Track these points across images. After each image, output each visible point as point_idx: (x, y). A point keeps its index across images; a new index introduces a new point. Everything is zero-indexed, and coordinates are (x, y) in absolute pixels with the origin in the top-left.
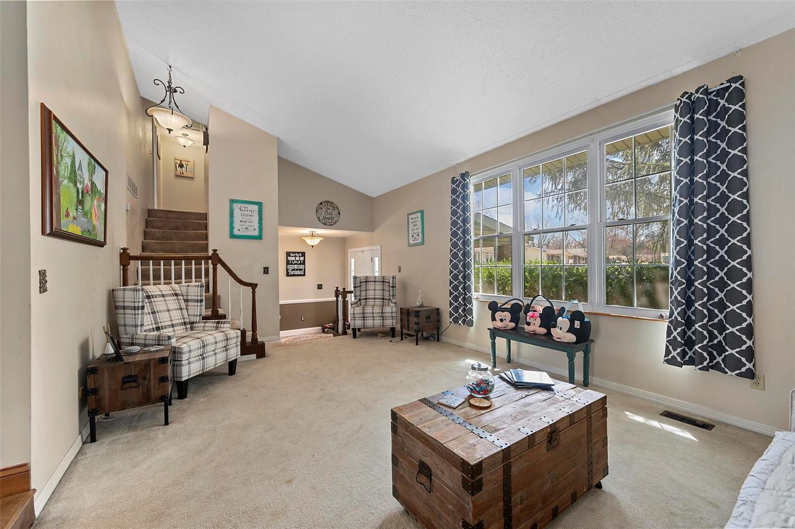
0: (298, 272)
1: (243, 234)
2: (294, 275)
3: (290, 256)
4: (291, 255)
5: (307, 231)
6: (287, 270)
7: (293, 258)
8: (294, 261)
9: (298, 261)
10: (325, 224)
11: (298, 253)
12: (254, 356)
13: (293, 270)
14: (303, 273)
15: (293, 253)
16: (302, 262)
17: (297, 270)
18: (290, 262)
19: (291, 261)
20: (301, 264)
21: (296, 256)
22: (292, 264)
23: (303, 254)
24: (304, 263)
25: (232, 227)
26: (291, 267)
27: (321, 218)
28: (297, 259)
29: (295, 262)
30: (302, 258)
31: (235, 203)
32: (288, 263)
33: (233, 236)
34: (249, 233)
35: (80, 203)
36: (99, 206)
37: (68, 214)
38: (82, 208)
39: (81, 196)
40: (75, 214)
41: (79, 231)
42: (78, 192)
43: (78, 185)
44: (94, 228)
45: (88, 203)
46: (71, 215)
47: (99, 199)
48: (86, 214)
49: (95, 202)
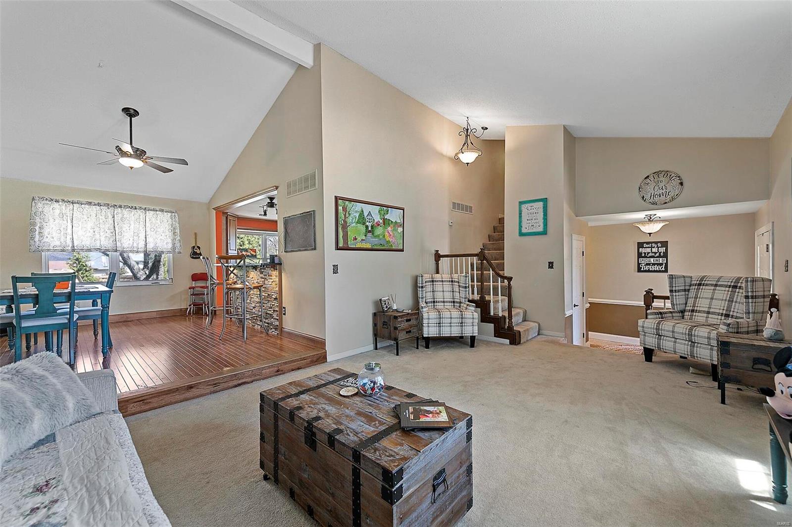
0: (656, 268)
1: (529, 231)
2: (649, 271)
3: (643, 247)
4: (645, 245)
5: (641, 215)
6: (639, 264)
7: (649, 250)
8: (648, 253)
9: (655, 253)
10: (654, 203)
11: (656, 243)
12: (507, 341)
13: (647, 264)
14: (663, 269)
15: (648, 243)
16: (662, 254)
17: (654, 264)
18: (643, 255)
19: (645, 253)
20: (660, 256)
21: (652, 247)
22: (645, 257)
23: (665, 244)
24: (665, 255)
25: (520, 227)
26: (643, 261)
27: (647, 197)
28: (654, 250)
29: (650, 255)
30: (662, 250)
31: (523, 204)
32: (640, 255)
33: (521, 234)
34: (535, 230)
35: (370, 232)
36: (395, 230)
37: (355, 239)
38: (373, 234)
39: (370, 229)
40: (364, 238)
41: (369, 246)
42: (367, 227)
43: (367, 224)
44: (388, 242)
45: (379, 231)
46: (359, 239)
47: (394, 226)
48: (378, 236)
49: (389, 229)
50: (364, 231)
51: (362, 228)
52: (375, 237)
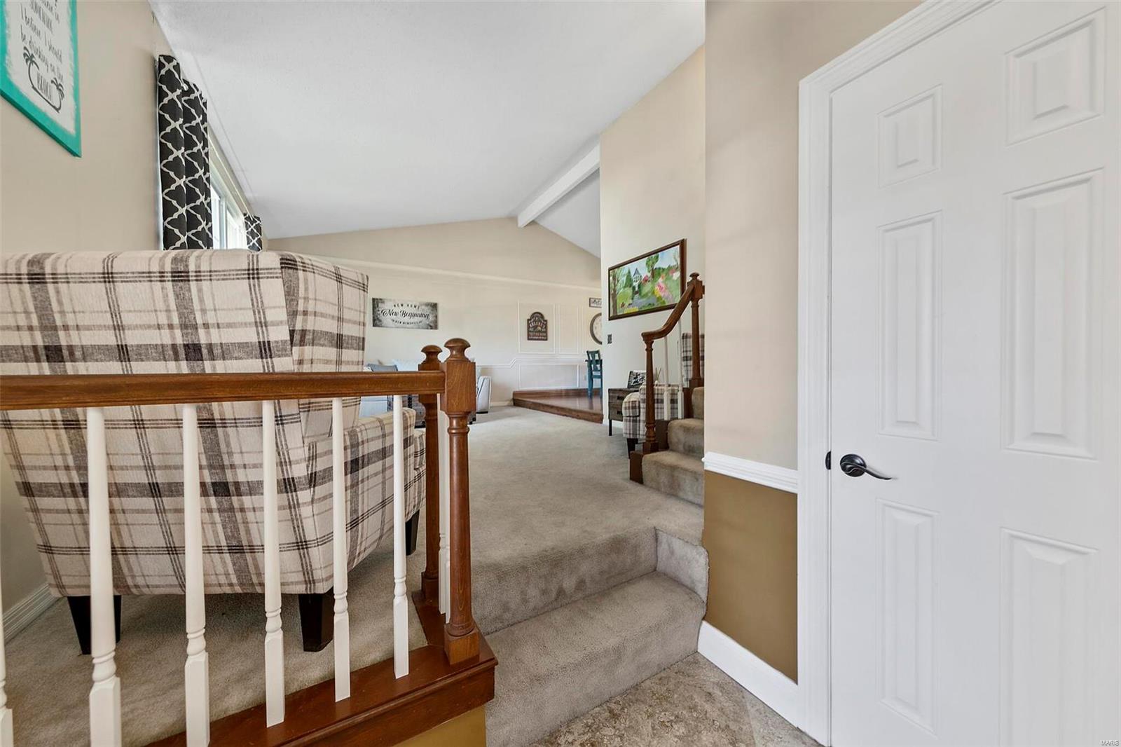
35: (637, 293)
36: (668, 278)
37: (623, 305)
38: (640, 294)
39: (637, 289)
40: (631, 301)
41: (636, 309)
42: (634, 288)
43: (634, 284)
44: (659, 299)
45: (647, 288)
46: (627, 304)
47: (667, 274)
48: (646, 295)
49: (660, 280)
50: (631, 294)
51: (629, 291)
52: (643, 297)
